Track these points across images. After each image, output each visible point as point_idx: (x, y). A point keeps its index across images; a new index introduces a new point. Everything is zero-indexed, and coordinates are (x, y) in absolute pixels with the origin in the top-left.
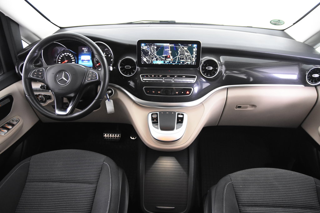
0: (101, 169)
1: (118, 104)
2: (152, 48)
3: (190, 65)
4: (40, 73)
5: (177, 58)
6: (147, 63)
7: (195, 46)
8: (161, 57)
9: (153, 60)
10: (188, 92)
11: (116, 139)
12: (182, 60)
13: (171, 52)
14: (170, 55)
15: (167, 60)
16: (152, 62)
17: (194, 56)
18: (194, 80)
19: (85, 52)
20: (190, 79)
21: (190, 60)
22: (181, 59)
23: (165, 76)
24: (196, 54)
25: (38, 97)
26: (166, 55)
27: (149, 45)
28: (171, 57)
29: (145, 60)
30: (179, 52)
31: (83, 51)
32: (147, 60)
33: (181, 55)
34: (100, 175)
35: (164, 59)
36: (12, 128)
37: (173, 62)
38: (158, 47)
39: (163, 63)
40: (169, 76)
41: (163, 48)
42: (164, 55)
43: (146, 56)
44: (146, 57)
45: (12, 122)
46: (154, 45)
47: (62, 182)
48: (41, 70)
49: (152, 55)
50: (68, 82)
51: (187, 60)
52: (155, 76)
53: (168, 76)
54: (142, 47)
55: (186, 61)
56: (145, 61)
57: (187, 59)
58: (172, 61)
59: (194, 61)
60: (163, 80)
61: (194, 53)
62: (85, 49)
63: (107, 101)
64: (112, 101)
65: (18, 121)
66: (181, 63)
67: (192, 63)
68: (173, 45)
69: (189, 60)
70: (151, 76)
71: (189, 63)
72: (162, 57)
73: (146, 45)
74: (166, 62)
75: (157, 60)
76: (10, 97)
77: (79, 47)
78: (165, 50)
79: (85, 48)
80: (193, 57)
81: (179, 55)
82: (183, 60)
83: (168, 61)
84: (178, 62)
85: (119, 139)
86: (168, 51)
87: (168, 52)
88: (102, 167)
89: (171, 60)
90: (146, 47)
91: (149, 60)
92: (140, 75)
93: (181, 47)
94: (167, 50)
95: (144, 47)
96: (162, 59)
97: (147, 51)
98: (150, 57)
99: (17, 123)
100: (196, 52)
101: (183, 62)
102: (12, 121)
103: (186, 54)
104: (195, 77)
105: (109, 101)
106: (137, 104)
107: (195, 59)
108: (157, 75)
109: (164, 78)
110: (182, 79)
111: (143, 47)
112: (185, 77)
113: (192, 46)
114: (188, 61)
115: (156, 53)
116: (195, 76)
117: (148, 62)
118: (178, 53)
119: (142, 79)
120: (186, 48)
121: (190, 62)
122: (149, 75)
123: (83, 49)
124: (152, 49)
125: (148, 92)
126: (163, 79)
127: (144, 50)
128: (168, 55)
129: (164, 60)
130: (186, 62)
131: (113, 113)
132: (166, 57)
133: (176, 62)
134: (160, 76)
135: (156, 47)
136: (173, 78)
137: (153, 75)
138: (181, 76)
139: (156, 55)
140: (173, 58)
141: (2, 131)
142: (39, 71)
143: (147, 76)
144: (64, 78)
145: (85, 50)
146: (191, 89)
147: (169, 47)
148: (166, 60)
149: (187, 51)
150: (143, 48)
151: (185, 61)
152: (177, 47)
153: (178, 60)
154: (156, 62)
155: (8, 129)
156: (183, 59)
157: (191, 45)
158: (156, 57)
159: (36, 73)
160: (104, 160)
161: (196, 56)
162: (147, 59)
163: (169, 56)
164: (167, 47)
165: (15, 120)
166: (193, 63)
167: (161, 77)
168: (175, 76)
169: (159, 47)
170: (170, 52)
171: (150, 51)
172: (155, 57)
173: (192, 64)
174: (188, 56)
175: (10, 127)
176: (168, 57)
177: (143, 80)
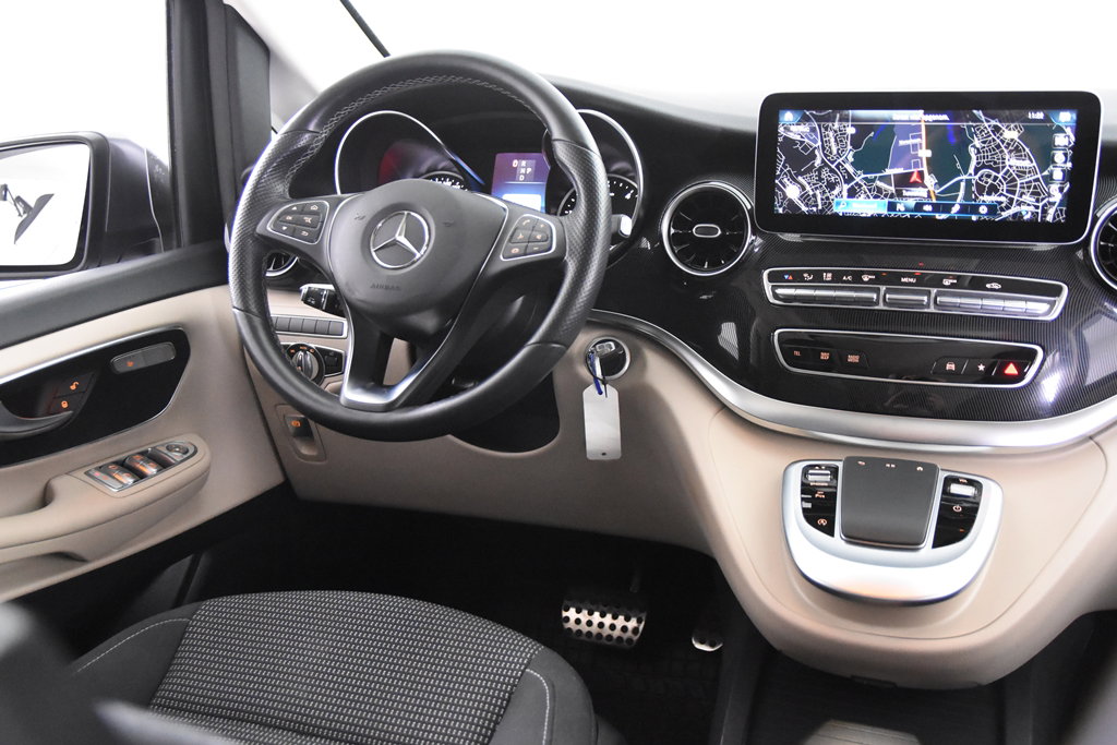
0: (509, 701)
1: (640, 415)
2: (831, 134)
3: (1032, 223)
4: (308, 220)
5: (963, 185)
6: (804, 209)
7: (1066, 118)
8: (873, 180)
9: (836, 192)
10: (1011, 370)
11: (620, 639)
12: (989, 194)
13: (929, 153)
14: (925, 169)
15: (905, 193)
16: (828, 204)
17: (1058, 175)
18: (1052, 304)
19: (522, 178)
20: (1026, 300)
21: (1033, 194)
22: (981, 190)
23: (893, 280)
24: (1069, 165)
25: (292, 355)
26: (901, 171)
27: (818, 119)
28: (930, 180)
29: (792, 192)
30: (972, 152)
31: (513, 173)
32: (805, 197)
33: (984, 167)
34: (493, 730)
35: (892, 189)
36: (155, 475)
37: (936, 208)
38: (863, 129)
39: (884, 211)
40: (911, 280)
41: (888, 132)
42: (892, 167)
43: (802, 174)
44: (800, 178)
45: (166, 451)
46: (844, 119)
47: (307, 734)
48: (314, 208)
49: (832, 171)
50: (418, 255)
51: (1016, 198)
52: (837, 277)
53: (903, 280)
54: (781, 130)
55: (1011, 200)
56: (790, 200)
57: (1013, 193)
58: (934, 201)
59: (1054, 204)
60: (881, 298)
61: (1059, 157)
62: (523, 166)
63: (590, 393)
64: (612, 394)
65: (191, 452)
66: (983, 210)
67: (1045, 212)
68: (945, 117)
69: (1027, 198)
70: (818, 277)
71: (1027, 212)
72: (881, 179)
73: (805, 119)
74: (900, 207)
75: (852, 193)
76: (177, 338)
77: (499, 157)
78: (902, 143)
79: (524, 163)
80: (1049, 179)
81: (971, 170)
82: (994, 198)
83: (911, 203)
84: (964, 209)
85: (635, 638)
86: (915, 146)
87: (916, 156)
88: (511, 693)
89: (929, 196)
90: (805, 128)
91: (814, 196)
92: (766, 273)
93: (987, 124)
94: (911, 142)
95: (793, 128)
96: (879, 190)
97: (805, 149)
98: (820, 180)
99: (182, 461)
100: (1070, 152)
101: (992, 209)
102: (168, 448)
103: (1013, 162)
104: (1056, 291)
105: (600, 393)
106: (736, 414)
107: (1061, 190)
108: (847, 273)
109: (883, 288)
110: (982, 297)
111: (787, 129)
112: (996, 286)
113: (1047, 119)
114: (1019, 204)
115: (851, 159)
116: (1061, 289)
117: (807, 205)
118: (970, 158)
119: (774, 288)
120: (1011, 134)
121: (1032, 209)
122: (809, 272)
123: (515, 163)
124: (832, 140)
125: (797, 353)
126: (877, 291)
127: (789, 142)
128: (915, 170)
129: (892, 196)
130: (1008, 208)
131: (613, 462)
132: (904, 181)
133: (956, 208)
134: (866, 278)
135: (851, 131)
136: (934, 291)
137: (827, 272)
138: (978, 284)
139: (851, 170)
140: (940, 184)
141: (114, 478)
142: (303, 211)
143: (798, 277)
144: (402, 239)
145: (523, 171)
146: (1034, 353)
147: (918, 128)
148: (899, 194)
149: (1017, 149)
150: (791, 136)
151: (1002, 199)
152: (964, 125)
153: (967, 196)
154: (845, 206)
155: (140, 476)
156: (993, 190)
157: (1040, 115)
158: (849, 179)
159: (289, 218)
160: (530, 660)
161: (1069, 176)
162: (803, 188)
163: (921, 174)
164: (911, 130)
165: (178, 447)
166: (1051, 211)
167: (870, 281)
168: (947, 282)
169: (869, 128)
170: (925, 153)
171: (824, 149)
172: (847, 182)
173: (1044, 217)
174: (1022, 173)
175: (150, 470)
176: (915, 178)
177: (776, 296)
